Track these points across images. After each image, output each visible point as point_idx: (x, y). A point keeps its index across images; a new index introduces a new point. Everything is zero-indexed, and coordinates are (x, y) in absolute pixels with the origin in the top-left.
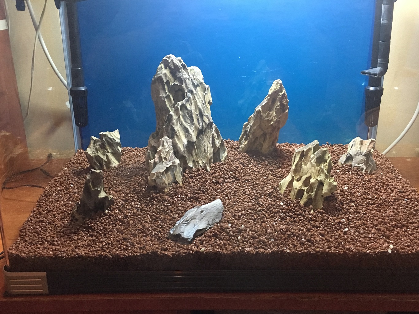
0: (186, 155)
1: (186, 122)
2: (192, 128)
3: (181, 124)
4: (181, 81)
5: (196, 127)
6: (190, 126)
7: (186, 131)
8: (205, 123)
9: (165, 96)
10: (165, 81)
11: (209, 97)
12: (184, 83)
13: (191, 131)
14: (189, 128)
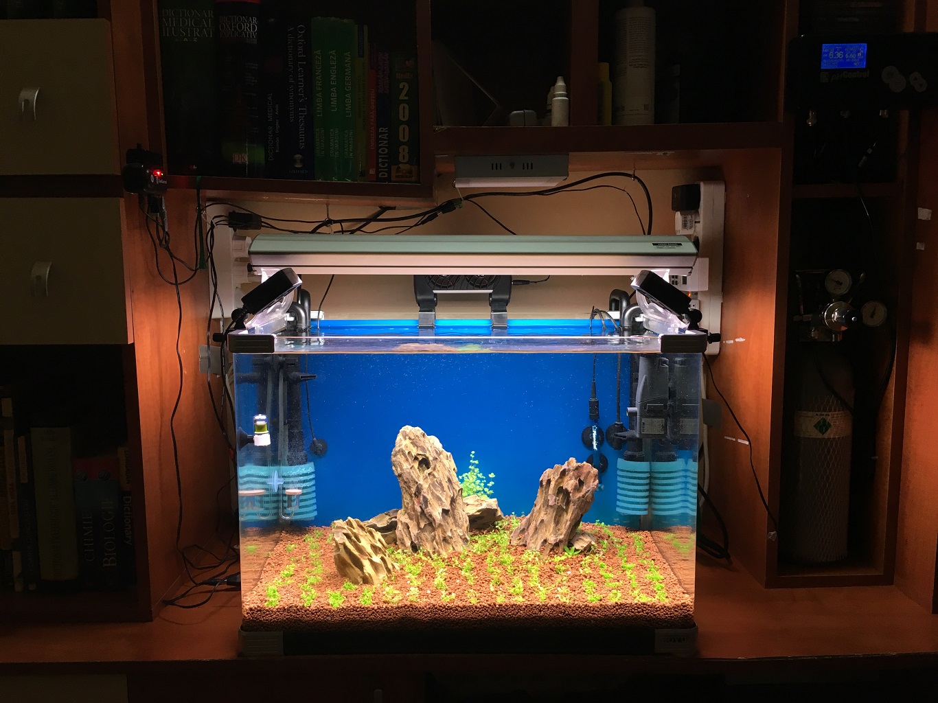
0: (442, 523)
1: (437, 490)
2: (444, 496)
3: (433, 493)
4: (423, 449)
5: (447, 494)
6: (441, 494)
7: (439, 499)
8: (456, 491)
9: (409, 467)
10: (407, 452)
11: (453, 465)
12: (428, 452)
13: (443, 499)
14: (440, 496)
